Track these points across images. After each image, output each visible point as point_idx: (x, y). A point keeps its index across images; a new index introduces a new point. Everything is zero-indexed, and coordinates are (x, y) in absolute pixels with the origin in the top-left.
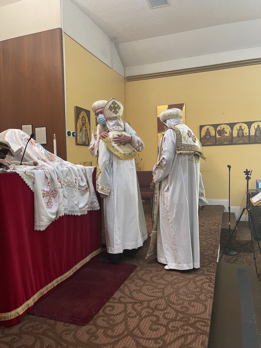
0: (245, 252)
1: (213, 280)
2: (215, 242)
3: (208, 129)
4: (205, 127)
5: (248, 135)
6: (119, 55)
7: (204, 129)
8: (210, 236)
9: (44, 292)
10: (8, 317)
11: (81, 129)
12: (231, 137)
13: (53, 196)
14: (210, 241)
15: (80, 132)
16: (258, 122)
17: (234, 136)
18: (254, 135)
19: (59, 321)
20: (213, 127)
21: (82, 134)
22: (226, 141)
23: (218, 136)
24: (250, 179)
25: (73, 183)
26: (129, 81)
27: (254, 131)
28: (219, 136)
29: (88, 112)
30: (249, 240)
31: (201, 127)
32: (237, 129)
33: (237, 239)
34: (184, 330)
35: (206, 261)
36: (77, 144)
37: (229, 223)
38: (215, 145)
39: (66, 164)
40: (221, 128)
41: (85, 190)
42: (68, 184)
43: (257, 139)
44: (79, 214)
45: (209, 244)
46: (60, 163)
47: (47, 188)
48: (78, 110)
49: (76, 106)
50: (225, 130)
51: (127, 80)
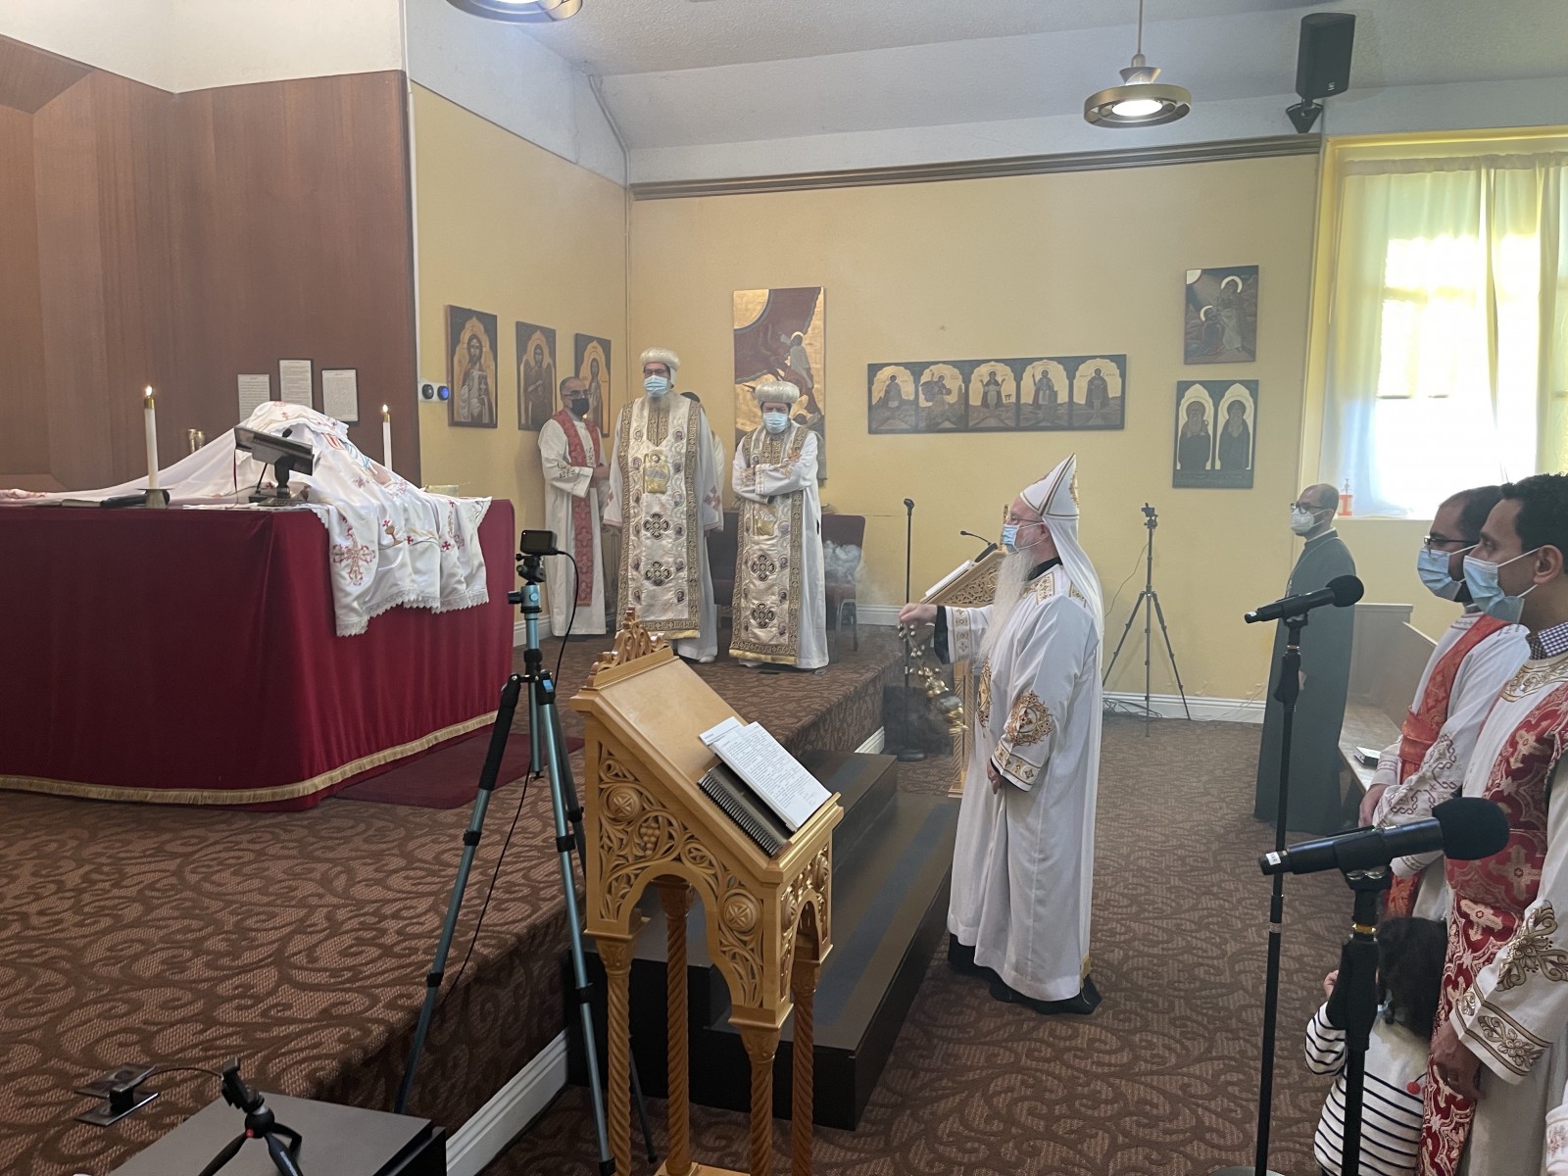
3: (893, 378)
4: (885, 369)
5: (1014, 401)
11: (467, 376)
12: (963, 406)
15: (464, 385)
17: (971, 402)
18: (1031, 403)
20: (908, 372)
21: (470, 390)
22: (948, 419)
23: (923, 403)
26: (639, 197)
27: (1033, 389)
28: (927, 401)
29: (489, 321)
31: (874, 369)
32: (982, 381)
38: (916, 430)
40: (933, 375)
43: (1040, 415)
48: (457, 318)
49: (451, 307)
50: (947, 383)
51: (635, 194)
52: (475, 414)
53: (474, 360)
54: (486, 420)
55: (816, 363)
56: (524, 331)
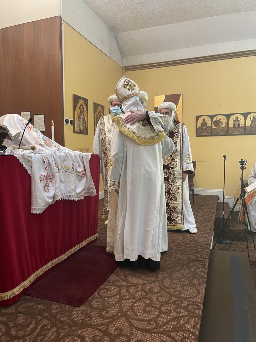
0: (238, 240)
1: (206, 266)
2: (209, 230)
3: (204, 120)
4: (202, 117)
5: (244, 126)
6: (117, 44)
7: (201, 120)
8: (204, 224)
9: (39, 274)
10: (5, 296)
11: (79, 117)
12: (227, 128)
13: (50, 180)
14: (204, 229)
15: (78, 120)
16: (254, 113)
17: (230, 126)
18: (250, 126)
19: (54, 302)
20: (209, 118)
21: (80, 122)
22: (222, 132)
23: (214, 127)
24: (244, 169)
25: (70, 168)
26: (127, 70)
27: (250, 122)
28: (215, 126)
29: (86, 101)
30: (242, 229)
31: (198, 117)
32: (233, 120)
33: (231, 228)
34: (177, 313)
35: (200, 247)
36: (75, 132)
37: (223, 212)
38: (211, 135)
39: (63, 149)
40: (217, 118)
41: (82, 176)
42: (66, 169)
43: (253, 130)
44: (76, 199)
45: (203, 232)
46: (57, 148)
47: (45, 172)
48: (76, 99)
49: (75, 94)
50: (222, 121)
51: (126, 69)
52: (82, 130)
53: (81, 113)
54: (85, 132)
55: (180, 116)
56: (96, 105)
